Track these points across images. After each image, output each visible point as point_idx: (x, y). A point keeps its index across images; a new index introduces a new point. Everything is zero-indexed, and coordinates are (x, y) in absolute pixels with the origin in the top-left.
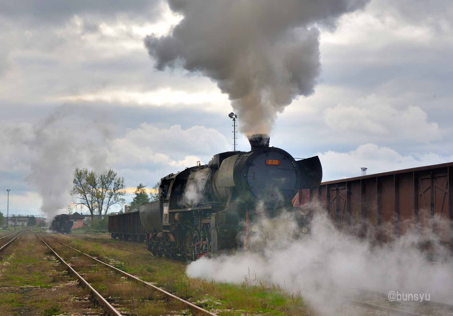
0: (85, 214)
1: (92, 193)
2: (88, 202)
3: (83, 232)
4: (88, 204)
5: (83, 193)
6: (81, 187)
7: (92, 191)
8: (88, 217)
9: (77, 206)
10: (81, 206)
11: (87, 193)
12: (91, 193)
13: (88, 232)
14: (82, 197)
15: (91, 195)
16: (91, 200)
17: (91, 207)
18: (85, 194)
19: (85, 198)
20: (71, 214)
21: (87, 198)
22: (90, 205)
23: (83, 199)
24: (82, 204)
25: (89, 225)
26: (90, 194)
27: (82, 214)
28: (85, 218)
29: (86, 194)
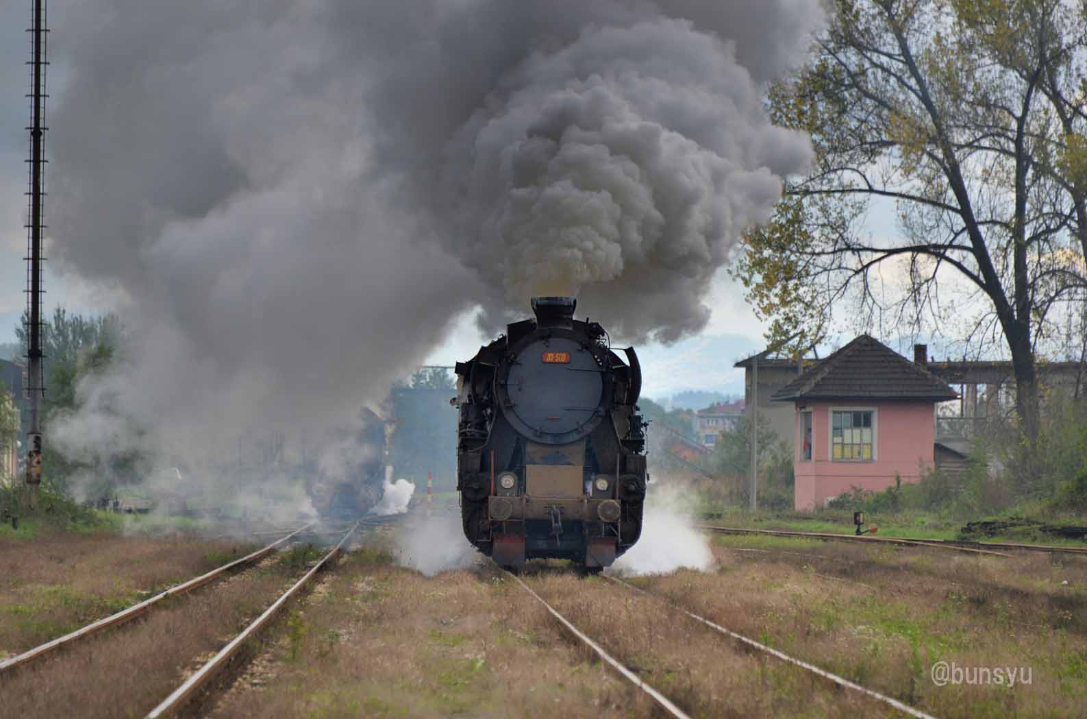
0: (956, 357)
1: (1018, 142)
2: (982, 229)
3: (940, 536)
4: (979, 249)
5: (932, 140)
6: (913, 82)
7: (1021, 121)
8: (982, 388)
9: (872, 271)
10: (913, 271)
11: (972, 146)
12: (1012, 147)
13: (990, 528)
14: (915, 185)
15: (1012, 162)
16: (1009, 211)
17: (1008, 283)
18: (949, 154)
19: (951, 193)
20: (810, 355)
21: (973, 197)
22: (998, 267)
23: (926, 208)
24: (921, 257)
25: (995, 468)
26: (1004, 151)
27: (920, 350)
28: (953, 397)
29: (958, 155)
